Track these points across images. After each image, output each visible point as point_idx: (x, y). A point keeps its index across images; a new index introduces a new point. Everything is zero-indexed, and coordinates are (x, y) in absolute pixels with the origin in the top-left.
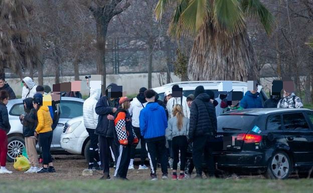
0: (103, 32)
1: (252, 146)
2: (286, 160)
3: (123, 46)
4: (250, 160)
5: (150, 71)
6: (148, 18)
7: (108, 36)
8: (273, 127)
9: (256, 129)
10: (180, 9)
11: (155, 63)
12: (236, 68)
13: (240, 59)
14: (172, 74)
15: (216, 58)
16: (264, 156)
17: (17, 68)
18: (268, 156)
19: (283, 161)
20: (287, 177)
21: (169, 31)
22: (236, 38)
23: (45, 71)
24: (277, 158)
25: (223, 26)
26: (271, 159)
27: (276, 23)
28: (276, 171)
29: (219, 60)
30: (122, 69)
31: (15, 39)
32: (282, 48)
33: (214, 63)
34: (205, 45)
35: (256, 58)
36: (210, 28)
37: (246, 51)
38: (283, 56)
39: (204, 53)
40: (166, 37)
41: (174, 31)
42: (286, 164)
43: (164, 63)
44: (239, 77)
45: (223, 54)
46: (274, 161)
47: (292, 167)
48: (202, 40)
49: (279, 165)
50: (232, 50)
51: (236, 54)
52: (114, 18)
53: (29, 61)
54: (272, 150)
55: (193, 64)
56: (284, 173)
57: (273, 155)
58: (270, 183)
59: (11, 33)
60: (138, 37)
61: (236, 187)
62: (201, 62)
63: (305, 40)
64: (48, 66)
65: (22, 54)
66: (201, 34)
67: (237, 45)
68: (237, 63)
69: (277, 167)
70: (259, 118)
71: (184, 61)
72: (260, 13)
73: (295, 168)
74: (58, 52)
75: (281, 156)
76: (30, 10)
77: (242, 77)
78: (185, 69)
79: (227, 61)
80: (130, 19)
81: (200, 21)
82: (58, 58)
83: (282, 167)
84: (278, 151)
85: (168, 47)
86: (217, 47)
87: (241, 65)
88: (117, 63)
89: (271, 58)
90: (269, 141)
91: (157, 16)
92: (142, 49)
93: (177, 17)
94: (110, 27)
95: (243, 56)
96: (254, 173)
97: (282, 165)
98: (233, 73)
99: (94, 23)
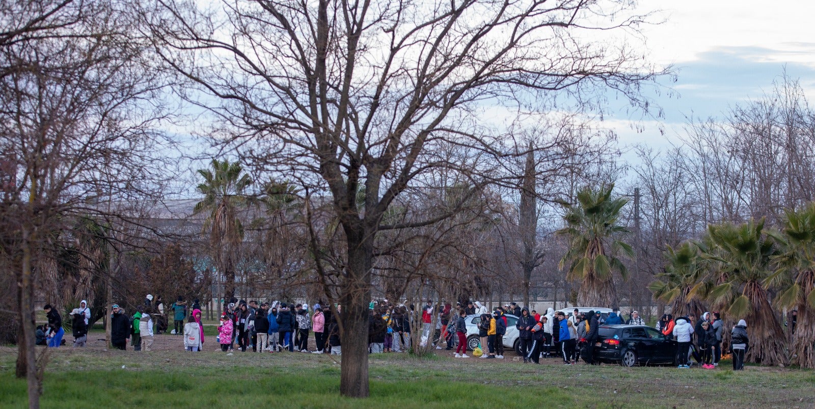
0: (528, 276)
1: (613, 346)
2: (633, 355)
3: (540, 285)
4: (612, 355)
5: (555, 300)
6: (555, 269)
7: (531, 279)
8: (626, 336)
9: (616, 337)
10: (574, 265)
11: (558, 296)
12: (605, 300)
13: (608, 295)
14: (568, 303)
15: (594, 294)
16: (620, 352)
17: (477, 296)
18: (622, 353)
19: (631, 356)
20: (633, 366)
21: (567, 277)
22: (606, 283)
23: (493, 299)
24: (628, 354)
25: (599, 275)
26: (624, 355)
27: (630, 275)
28: (627, 362)
29: (596, 296)
30: (539, 299)
31: (476, 279)
32: (633, 289)
33: (593, 297)
34: (588, 286)
35: (618, 295)
36: (591, 277)
37: (612, 290)
38: (634, 294)
39: (587, 291)
40: (565, 281)
41: (569, 277)
42: (633, 358)
43: (564, 296)
44: (606, 305)
45: (598, 292)
46: (626, 356)
47: (636, 360)
48: (586, 283)
49: (629, 358)
50: (604, 289)
51: (606, 292)
52: (535, 269)
53: (484, 292)
54: (625, 349)
55: (580, 297)
56: (632, 363)
57: (626, 352)
58: (623, 369)
59: (474, 275)
60: (548, 280)
61: (603, 370)
62: (585, 296)
63: (646, 285)
64: (495, 296)
65: (480, 288)
66: (585, 280)
67: (607, 287)
68: (606, 297)
69: (627, 359)
70: (618, 330)
71: (575, 295)
72: (621, 269)
73: (638, 360)
74: (501, 287)
75: (630, 353)
76: (485, 262)
78: (576, 300)
79: (601, 296)
80: (545, 270)
81: (585, 272)
82: (501, 291)
83: (631, 360)
84: (628, 350)
85: (566, 287)
86: (595, 288)
87: (609, 299)
88: (536, 295)
89: (626, 295)
90: (623, 344)
91: (560, 268)
92: (551, 287)
93: (572, 269)
94: (532, 274)
95: (610, 294)
96: (614, 362)
97: (631, 358)
98: (604, 303)
99: (523, 271)
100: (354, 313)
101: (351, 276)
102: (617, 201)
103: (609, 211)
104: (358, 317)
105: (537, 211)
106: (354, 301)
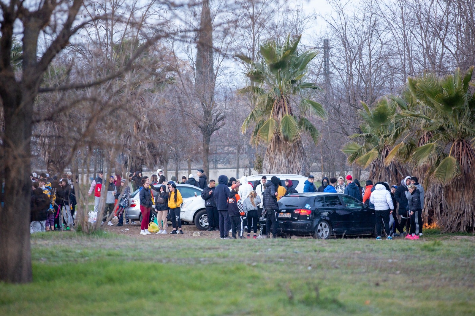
0: (207, 141)
1: (305, 217)
2: (327, 226)
3: (220, 151)
4: (303, 226)
5: (238, 167)
6: (237, 133)
7: (211, 144)
8: (319, 205)
9: (307, 206)
10: (258, 127)
11: (241, 162)
12: (294, 165)
13: (297, 160)
14: (252, 170)
15: (281, 159)
16: (312, 223)
17: (151, 164)
18: (315, 224)
19: (325, 227)
20: (327, 238)
21: (250, 141)
22: (294, 146)
23: (169, 167)
24: (321, 225)
25: (286, 138)
26: (317, 226)
27: (321, 136)
28: (320, 234)
29: (283, 161)
30: (219, 166)
31: (149, 146)
32: (324, 153)
33: (280, 163)
34: (275, 150)
35: (308, 159)
36: (278, 140)
37: (301, 154)
38: (325, 159)
39: (273, 156)
40: (249, 145)
41: (254, 141)
42: (327, 229)
43: (247, 162)
44: (297, 172)
45: (286, 157)
46: (319, 227)
47: (331, 232)
48: (272, 147)
49: (322, 230)
50: (292, 154)
51: (295, 157)
52: (215, 133)
53: (158, 160)
54: (318, 220)
55: (266, 163)
56: (326, 235)
57: (319, 223)
58: (317, 242)
59: (147, 142)
60: (229, 145)
61: (295, 244)
62: (271, 160)
63: (339, 148)
64: (171, 164)
65: (154, 156)
66: (271, 143)
67: (295, 150)
68: (295, 162)
69: (321, 231)
70: (309, 198)
71: (260, 161)
72: (311, 130)
73: (333, 232)
74: (177, 154)
75: (324, 224)
76: (159, 127)
77: (298, 172)
78: (261, 166)
79: (289, 161)
80: (225, 134)
81: (271, 135)
82: (177, 158)
83: (324, 231)
84: (321, 220)
85: (250, 151)
86: (282, 152)
87: (298, 164)
88: (216, 162)
89: (317, 160)
90: (315, 214)
91: (243, 131)
92: (232, 153)
93: (256, 132)
94: (212, 138)
95: (299, 158)
96: (307, 235)
97: (325, 230)
98: (293, 169)
99: (202, 135)
100: (13, 188)
101: (9, 146)
102: (304, 55)
103: (296, 66)
104: (18, 193)
105: (215, 68)
106: (13, 174)
